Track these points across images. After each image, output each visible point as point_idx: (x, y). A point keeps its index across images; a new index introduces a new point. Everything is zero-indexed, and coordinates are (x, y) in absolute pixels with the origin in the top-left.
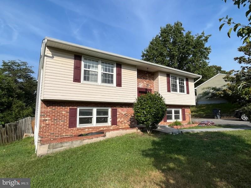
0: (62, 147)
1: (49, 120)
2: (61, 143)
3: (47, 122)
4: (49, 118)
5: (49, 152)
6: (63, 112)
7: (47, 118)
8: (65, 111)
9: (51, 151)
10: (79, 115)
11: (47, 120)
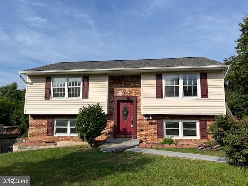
0: (26, 148)
1: (34, 129)
2: (26, 146)
3: (33, 130)
4: (34, 128)
5: (19, 151)
6: (44, 123)
7: (33, 128)
8: (44, 122)
9: (20, 150)
10: (56, 126)
11: (33, 129)
